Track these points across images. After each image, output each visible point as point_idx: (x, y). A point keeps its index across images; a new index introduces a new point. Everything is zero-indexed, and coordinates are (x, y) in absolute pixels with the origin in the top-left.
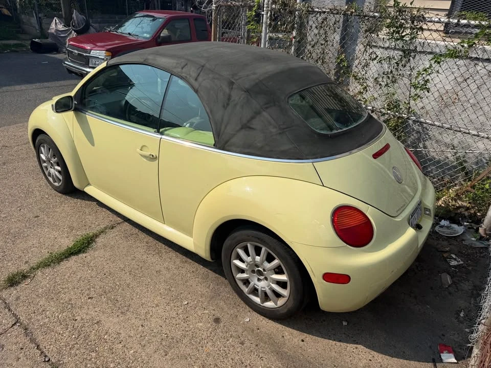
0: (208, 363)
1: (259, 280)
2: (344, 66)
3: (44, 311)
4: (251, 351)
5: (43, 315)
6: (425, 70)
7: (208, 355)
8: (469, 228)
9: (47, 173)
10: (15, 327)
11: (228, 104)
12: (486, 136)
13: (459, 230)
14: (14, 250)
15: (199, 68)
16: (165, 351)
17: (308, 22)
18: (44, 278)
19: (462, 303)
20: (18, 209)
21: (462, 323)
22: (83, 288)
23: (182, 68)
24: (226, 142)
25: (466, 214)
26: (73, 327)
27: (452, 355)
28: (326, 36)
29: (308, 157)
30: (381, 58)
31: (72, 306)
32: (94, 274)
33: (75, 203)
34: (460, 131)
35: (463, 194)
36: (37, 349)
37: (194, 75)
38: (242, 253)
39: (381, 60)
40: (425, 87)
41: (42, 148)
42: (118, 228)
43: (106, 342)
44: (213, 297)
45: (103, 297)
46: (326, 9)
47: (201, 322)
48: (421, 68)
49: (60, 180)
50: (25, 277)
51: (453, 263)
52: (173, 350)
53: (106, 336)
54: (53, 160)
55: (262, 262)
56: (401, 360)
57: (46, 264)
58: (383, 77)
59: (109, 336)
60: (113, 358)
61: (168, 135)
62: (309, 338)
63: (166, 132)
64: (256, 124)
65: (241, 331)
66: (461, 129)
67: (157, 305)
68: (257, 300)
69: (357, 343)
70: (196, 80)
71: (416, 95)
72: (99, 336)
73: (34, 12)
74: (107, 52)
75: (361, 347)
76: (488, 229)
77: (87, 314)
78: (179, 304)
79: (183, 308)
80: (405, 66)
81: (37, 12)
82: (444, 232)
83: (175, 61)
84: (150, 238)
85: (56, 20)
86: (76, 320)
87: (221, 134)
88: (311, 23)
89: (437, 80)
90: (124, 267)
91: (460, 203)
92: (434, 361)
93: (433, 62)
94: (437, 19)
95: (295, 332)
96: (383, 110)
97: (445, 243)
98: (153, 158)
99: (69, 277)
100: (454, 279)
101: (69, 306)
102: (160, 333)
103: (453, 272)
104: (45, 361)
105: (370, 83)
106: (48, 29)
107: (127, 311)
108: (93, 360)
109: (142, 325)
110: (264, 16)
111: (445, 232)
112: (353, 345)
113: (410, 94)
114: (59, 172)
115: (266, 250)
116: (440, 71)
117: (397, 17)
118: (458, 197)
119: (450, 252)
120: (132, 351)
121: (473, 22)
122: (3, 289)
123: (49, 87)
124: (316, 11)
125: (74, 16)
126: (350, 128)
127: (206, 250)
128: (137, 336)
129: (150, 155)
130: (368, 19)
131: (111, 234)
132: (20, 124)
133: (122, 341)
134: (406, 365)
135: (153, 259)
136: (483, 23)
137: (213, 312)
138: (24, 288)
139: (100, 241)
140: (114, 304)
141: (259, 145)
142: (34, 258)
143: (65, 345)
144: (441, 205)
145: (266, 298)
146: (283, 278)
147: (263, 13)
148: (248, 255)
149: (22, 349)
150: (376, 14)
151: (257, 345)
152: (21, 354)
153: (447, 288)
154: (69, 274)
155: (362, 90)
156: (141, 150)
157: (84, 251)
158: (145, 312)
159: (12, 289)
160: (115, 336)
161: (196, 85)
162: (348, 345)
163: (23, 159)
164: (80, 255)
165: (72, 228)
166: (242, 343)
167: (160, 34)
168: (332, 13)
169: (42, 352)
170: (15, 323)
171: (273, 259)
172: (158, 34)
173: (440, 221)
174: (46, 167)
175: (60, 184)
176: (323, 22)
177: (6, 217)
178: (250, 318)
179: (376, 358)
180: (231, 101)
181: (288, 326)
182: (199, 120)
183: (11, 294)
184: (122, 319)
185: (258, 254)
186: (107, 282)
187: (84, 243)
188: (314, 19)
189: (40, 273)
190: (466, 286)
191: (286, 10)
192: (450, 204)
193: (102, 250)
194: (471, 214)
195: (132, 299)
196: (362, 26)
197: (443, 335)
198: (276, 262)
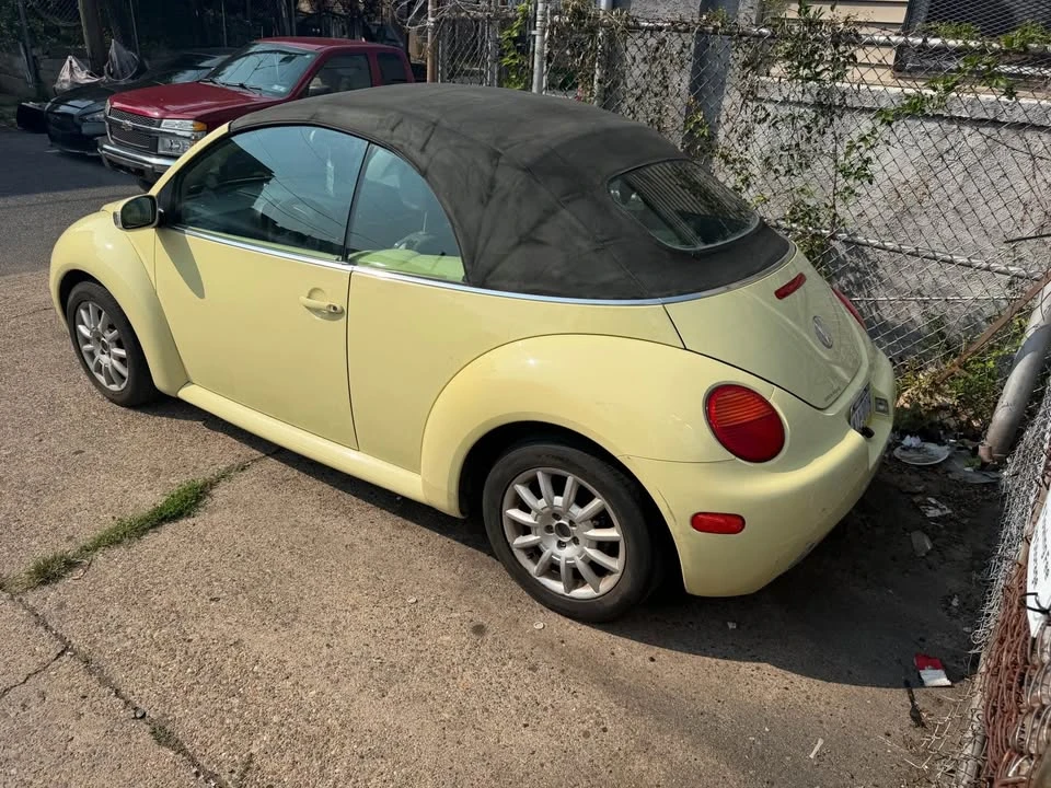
0: (470, 707)
1: (561, 545)
2: (703, 135)
3: (119, 626)
4: (553, 682)
5: (121, 635)
6: (863, 139)
7: (468, 692)
8: (959, 448)
9: (92, 366)
10: (65, 658)
11: (489, 197)
12: (985, 265)
13: (940, 452)
14: (40, 516)
15: (427, 128)
16: (380, 690)
17: (626, 49)
18: (111, 567)
19: (954, 584)
20: (36, 438)
21: (957, 617)
22: (195, 582)
23: (393, 130)
24: (490, 272)
25: (952, 423)
26: (186, 653)
27: (941, 672)
28: (664, 77)
29: (654, 294)
30: (776, 117)
31: (178, 616)
32: (215, 555)
33: (157, 424)
34: (935, 259)
35: (943, 383)
36: (117, 695)
37: (419, 141)
38: (525, 493)
39: (776, 122)
40: (863, 173)
41: (83, 312)
42: (256, 468)
43: (258, 678)
44: (467, 589)
45: (240, 596)
46: (665, 22)
47: (447, 633)
48: (855, 137)
49: (123, 378)
50: (70, 565)
51: (933, 513)
52: (396, 686)
53: (256, 667)
54: (109, 336)
55: (567, 507)
56: (846, 686)
57: (111, 540)
58: (781, 155)
59: (263, 666)
60: (276, 705)
61: (365, 264)
62: (664, 654)
63: (362, 260)
64: (549, 232)
65: (528, 647)
66: (937, 254)
67: (354, 608)
68: (557, 587)
69: (759, 661)
70: (423, 150)
71: (847, 188)
72: (242, 668)
73: (21, 44)
74: (198, 123)
75: (766, 667)
76: (994, 448)
77: (212, 629)
78: (399, 603)
79: (407, 609)
80: (824, 133)
81: (28, 45)
82: (909, 458)
83: (377, 116)
84: (325, 485)
85: (71, 62)
86: (190, 641)
87: (477, 257)
88: (633, 50)
89: (887, 159)
90: (277, 542)
91: (940, 399)
92: (908, 685)
93: (878, 122)
94: (883, 38)
95: (636, 644)
96: (782, 223)
97: (915, 478)
98: (335, 313)
99: (164, 563)
100: (936, 542)
101: (173, 616)
102: (367, 656)
103: (933, 529)
104: (135, 718)
105: (755, 169)
106: (55, 81)
107: (293, 620)
108: (235, 710)
109: (328, 645)
110: (538, 38)
111: (914, 459)
112: (751, 664)
113: (835, 188)
114: (121, 360)
115: (575, 480)
116: (893, 140)
117: (805, 35)
118: (936, 387)
119: (925, 493)
120: (314, 692)
121: (951, 43)
122: (27, 588)
123: (67, 201)
124: (643, 27)
125: (112, 52)
126: (728, 241)
127: (449, 493)
128: (321, 665)
129: (330, 306)
130: (749, 40)
131: (243, 481)
132: (13, 276)
133: (291, 674)
134: (856, 695)
135: (334, 525)
136: (972, 44)
137: (470, 615)
138: (71, 586)
139: (220, 493)
140: (266, 610)
141: (556, 273)
142: (85, 530)
143: (175, 687)
144: (902, 406)
145: (576, 579)
146: (611, 534)
147: (533, 32)
148: (539, 496)
149: (84, 697)
150: (764, 31)
151: (563, 671)
152: (84, 708)
153: (923, 557)
154: (163, 558)
155: (740, 185)
156: (309, 297)
157: (189, 514)
158: (331, 620)
159: (46, 588)
160: (274, 667)
161: (423, 160)
162: (742, 664)
163: (32, 344)
164: (183, 522)
165: (157, 472)
166: (534, 669)
167: (308, 86)
168: (676, 30)
169: (127, 703)
170: (63, 652)
171: (591, 497)
172: (304, 86)
173: (903, 439)
174: (92, 354)
175: (123, 386)
176: (657, 49)
177: (11, 455)
178: (544, 622)
179: (797, 683)
180: (495, 191)
181: (621, 633)
182: (425, 238)
183: (45, 599)
184: (285, 635)
185: (559, 490)
186: (245, 569)
187: (187, 498)
188: (640, 42)
189: (100, 558)
190: (960, 553)
191: (582, 25)
192: (921, 403)
193: (228, 511)
194: (962, 423)
195: (302, 598)
196: (736, 55)
197: (922, 640)
198: (596, 503)
